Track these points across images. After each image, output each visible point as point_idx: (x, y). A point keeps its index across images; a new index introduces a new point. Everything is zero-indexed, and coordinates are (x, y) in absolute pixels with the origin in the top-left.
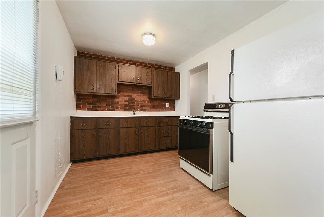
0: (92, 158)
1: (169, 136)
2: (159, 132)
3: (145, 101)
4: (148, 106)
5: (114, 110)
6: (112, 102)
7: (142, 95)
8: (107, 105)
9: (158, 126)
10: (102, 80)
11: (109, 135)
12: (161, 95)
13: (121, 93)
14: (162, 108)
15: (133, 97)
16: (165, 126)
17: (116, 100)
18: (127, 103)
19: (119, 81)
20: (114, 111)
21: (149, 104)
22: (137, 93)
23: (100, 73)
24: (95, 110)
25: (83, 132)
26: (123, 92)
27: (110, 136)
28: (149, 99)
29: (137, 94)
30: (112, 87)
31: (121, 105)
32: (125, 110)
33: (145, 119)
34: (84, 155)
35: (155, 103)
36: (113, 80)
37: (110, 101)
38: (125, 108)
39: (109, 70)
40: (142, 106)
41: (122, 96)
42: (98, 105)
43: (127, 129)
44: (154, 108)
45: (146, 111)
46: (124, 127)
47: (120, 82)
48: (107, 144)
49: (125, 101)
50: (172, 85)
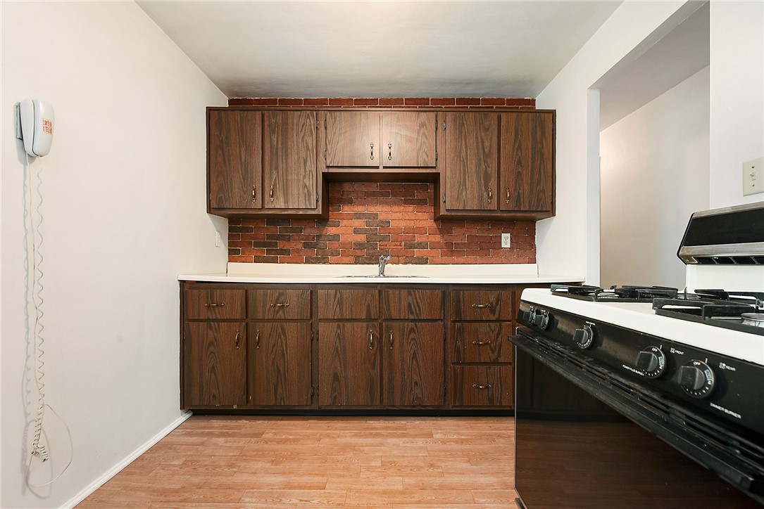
0: (235, 410)
1: (501, 360)
2: (459, 344)
3: (421, 231)
4: (434, 246)
5: (323, 260)
6: (319, 237)
7: (411, 208)
8: (305, 245)
9: (456, 321)
10: (277, 168)
11: (284, 342)
12: (473, 204)
13: (346, 208)
14: (486, 251)
15: (380, 217)
16: (483, 321)
17: (331, 231)
18: (361, 238)
19: (328, 167)
20: (324, 263)
21: (438, 238)
22: (395, 204)
23: (271, 147)
24: (274, 261)
25: (211, 328)
26: (350, 202)
27: (286, 344)
28: (436, 220)
29: (395, 208)
30: (306, 186)
31: (343, 245)
32: (358, 261)
33: (404, 292)
34: (214, 397)
35: (460, 235)
36: (308, 163)
37: (314, 232)
38: (359, 253)
39: (297, 135)
40: (412, 246)
41: (350, 217)
42: (281, 245)
43: (341, 324)
44: (453, 253)
45: (426, 263)
46: (330, 317)
47: (331, 170)
48: (279, 371)
49: (356, 231)
50: (519, 163)
